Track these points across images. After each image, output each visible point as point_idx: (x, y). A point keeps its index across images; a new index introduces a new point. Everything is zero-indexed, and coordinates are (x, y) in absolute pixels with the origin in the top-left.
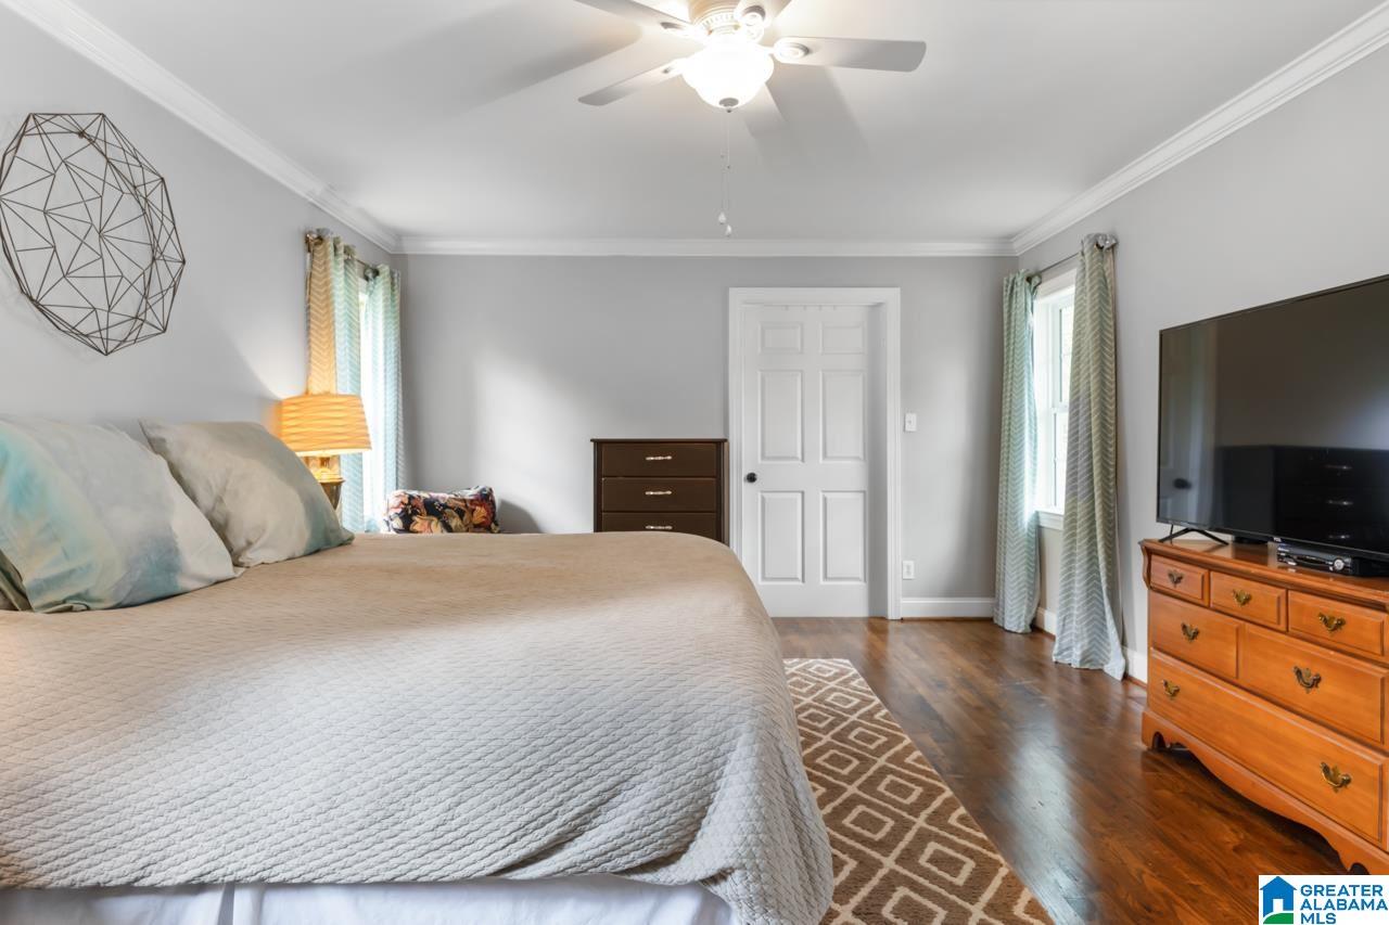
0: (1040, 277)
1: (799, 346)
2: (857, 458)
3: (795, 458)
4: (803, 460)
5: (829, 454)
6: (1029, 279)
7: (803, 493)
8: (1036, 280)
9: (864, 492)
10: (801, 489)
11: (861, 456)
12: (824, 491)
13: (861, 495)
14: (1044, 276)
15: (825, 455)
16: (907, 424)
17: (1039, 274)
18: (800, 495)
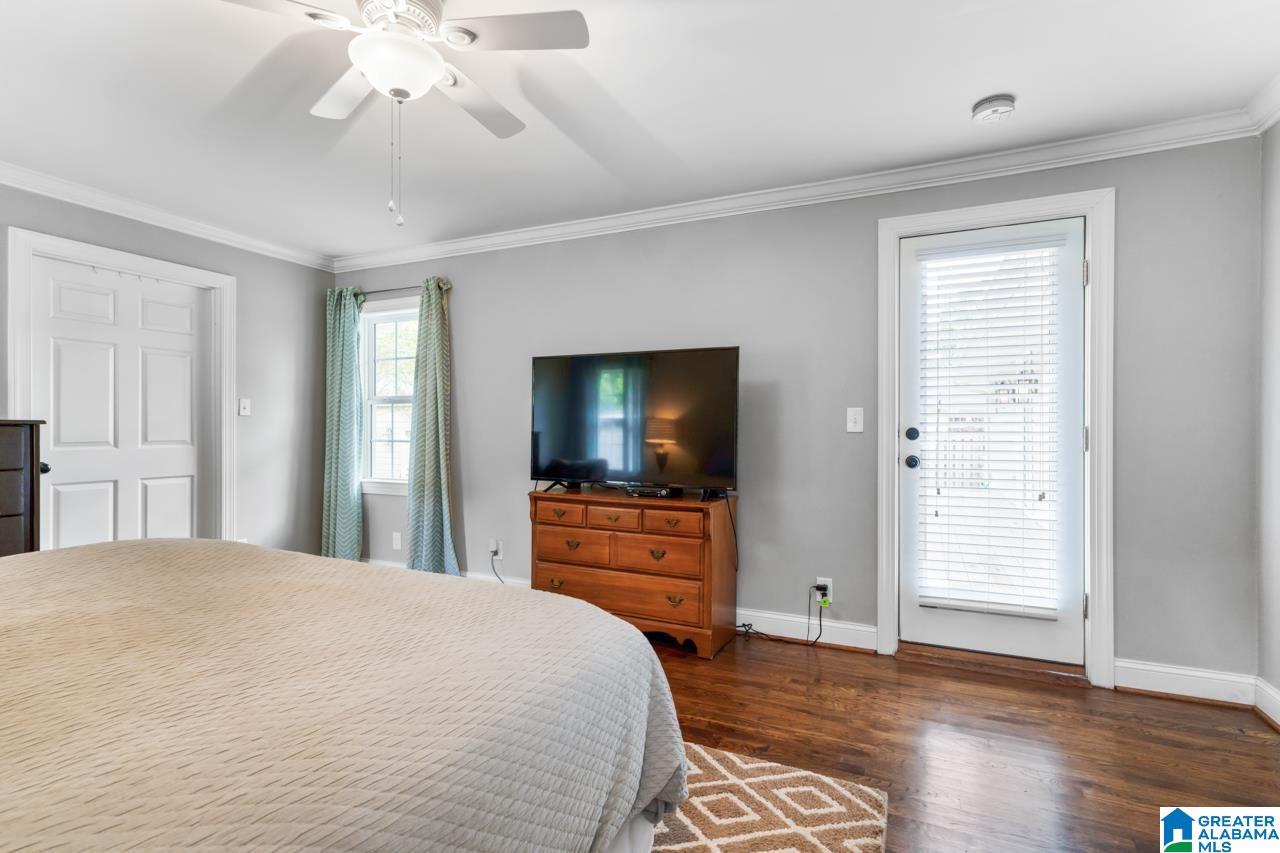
0: (365, 296)
1: (111, 317)
2: (184, 442)
3: (107, 443)
4: (116, 445)
5: (149, 439)
6: (356, 295)
7: (116, 483)
8: (361, 298)
9: (192, 477)
10: (114, 479)
11: (188, 438)
12: (142, 479)
13: (189, 479)
14: (368, 297)
15: (145, 439)
16: (241, 409)
17: (365, 294)
18: (112, 484)
